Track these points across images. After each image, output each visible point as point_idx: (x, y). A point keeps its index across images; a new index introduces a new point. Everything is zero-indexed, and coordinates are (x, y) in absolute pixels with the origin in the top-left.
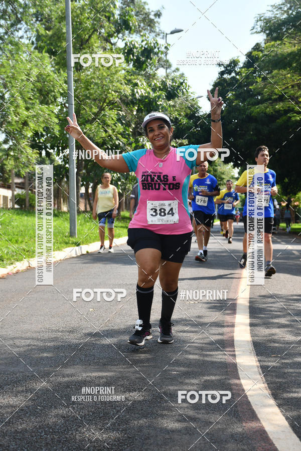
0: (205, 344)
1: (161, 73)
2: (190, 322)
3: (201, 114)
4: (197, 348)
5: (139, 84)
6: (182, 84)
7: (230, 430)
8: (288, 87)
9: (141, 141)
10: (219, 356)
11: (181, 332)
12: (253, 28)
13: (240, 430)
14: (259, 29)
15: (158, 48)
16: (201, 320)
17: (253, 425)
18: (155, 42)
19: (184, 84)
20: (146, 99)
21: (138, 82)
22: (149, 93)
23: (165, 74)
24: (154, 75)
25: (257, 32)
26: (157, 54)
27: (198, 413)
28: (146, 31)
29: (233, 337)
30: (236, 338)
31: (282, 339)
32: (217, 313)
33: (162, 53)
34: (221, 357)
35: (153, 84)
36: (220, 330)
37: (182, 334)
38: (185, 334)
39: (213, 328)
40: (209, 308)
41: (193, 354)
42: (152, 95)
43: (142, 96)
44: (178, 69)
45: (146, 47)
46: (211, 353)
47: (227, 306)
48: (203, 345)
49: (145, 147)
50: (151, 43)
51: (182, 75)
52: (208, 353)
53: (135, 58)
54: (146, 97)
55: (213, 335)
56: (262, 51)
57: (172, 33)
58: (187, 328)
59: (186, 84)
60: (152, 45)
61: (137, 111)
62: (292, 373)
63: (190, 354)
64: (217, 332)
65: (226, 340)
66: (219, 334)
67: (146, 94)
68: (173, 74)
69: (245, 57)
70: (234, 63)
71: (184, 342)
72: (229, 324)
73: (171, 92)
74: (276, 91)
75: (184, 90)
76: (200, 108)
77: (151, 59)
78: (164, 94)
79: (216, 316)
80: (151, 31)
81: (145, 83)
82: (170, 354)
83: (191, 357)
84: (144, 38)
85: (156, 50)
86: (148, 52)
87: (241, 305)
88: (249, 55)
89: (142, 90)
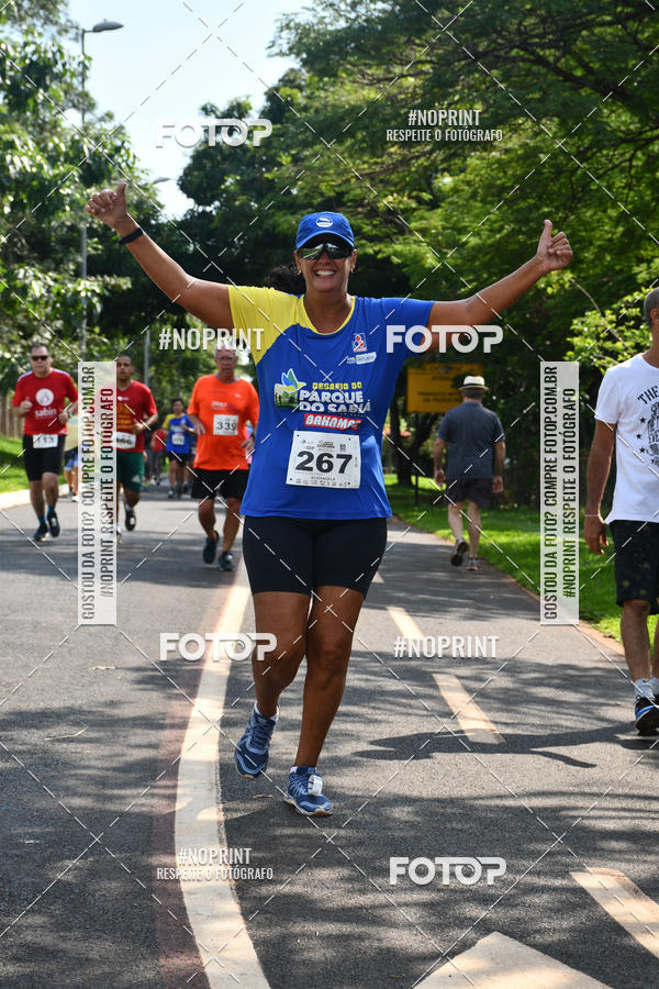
0: (114, 769)
1: (71, 120)
2: (90, 717)
3: (162, 220)
4: (93, 780)
5: (18, 143)
6: (118, 150)
7: (127, 977)
8: (348, 181)
9: (21, 276)
10: (138, 800)
11: (64, 740)
12: (273, 44)
13: (150, 975)
14: (285, 48)
15: (64, 65)
16: (116, 712)
17: (179, 962)
18: (55, 49)
19: (123, 152)
20: (33, 180)
21: (14, 137)
22: (40, 167)
23: (79, 125)
24: (55, 124)
25: (281, 54)
26: (59, 77)
27: (64, 939)
28: (35, 21)
29: (179, 752)
30: (185, 756)
31: (285, 757)
32: (155, 694)
33: (73, 75)
34: (143, 801)
35: (51, 145)
36: (153, 736)
37: (65, 745)
38: (71, 747)
39: (139, 731)
40: (139, 682)
41: (81, 795)
42: (49, 172)
43: (23, 172)
44: (110, 116)
45: (35, 58)
46: (122, 792)
47: (179, 677)
48: (109, 773)
49: (31, 292)
50: (45, 52)
51: (119, 131)
52: (116, 792)
53: (8, 82)
54: (34, 176)
55: (135, 748)
56: (300, 88)
57: (97, 29)
58: (80, 732)
59: (128, 151)
60: (50, 55)
61: (13, 205)
62: (289, 837)
63: (75, 794)
64: (145, 741)
65: (162, 761)
66: (150, 746)
67: (34, 170)
68: (98, 126)
69: (264, 98)
70: (239, 110)
71: (67, 764)
72: (177, 721)
73: (94, 167)
74: (323, 187)
75: (124, 165)
76: (161, 207)
77: (46, 88)
78: (75, 173)
79: (149, 702)
80: (47, 21)
81: (31, 143)
82: (29, 796)
83: (77, 802)
84: (30, 38)
85: (58, 68)
86: (40, 71)
87: (212, 674)
88: (271, 95)
89: (25, 159)
